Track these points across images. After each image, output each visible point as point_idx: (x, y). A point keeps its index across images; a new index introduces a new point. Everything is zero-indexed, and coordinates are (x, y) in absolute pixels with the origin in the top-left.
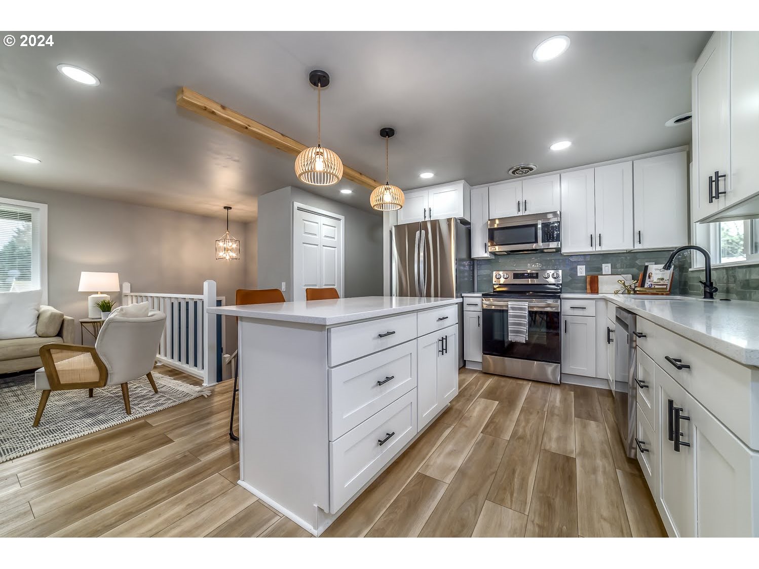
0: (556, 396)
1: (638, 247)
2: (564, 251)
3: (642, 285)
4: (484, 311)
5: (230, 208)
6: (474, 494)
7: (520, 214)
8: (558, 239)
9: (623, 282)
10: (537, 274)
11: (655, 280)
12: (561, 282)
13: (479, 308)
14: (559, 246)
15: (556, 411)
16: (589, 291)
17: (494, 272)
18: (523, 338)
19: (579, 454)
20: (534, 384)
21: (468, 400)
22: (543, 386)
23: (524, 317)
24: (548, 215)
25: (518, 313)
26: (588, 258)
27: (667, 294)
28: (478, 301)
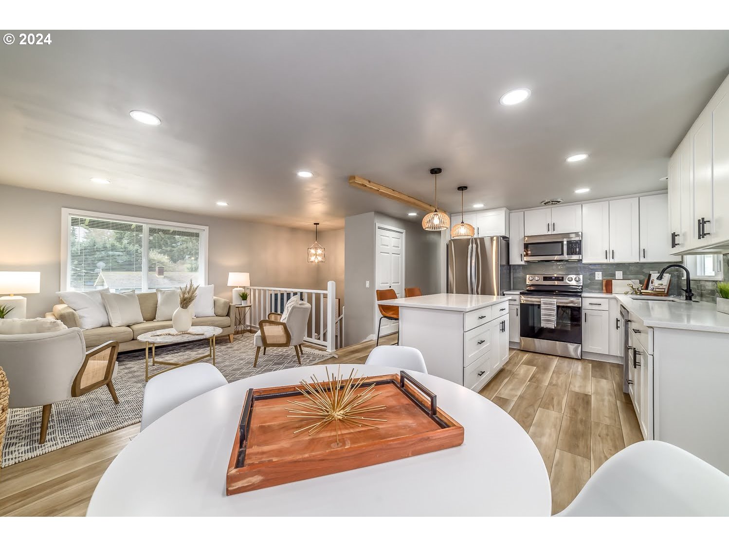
0: (578, 367)
1: (643, 260)
2: (584, 262)
3: (647, 288)
4: (522, 305)
5: (318, 224)
6: (531, 405)
7: (550, 233)
8: (580, 253)
9: (631, 285)
10: (563, 278)
11: (656, 285)
12: (582, 284)
13: (517, 303)
14: (581, 258)
15: (578, 373)
16: (604, 291)
17: (528, 276)
18: (552, 325)
19: (594, 393)
20: (561, 358)
21: (514, 365)
22: (568, 359)
23: (554, 310)
24: (571, 235)
25: (549, 307)
26: (604, 267)
27: (665, 296)
28: (517, 297)
